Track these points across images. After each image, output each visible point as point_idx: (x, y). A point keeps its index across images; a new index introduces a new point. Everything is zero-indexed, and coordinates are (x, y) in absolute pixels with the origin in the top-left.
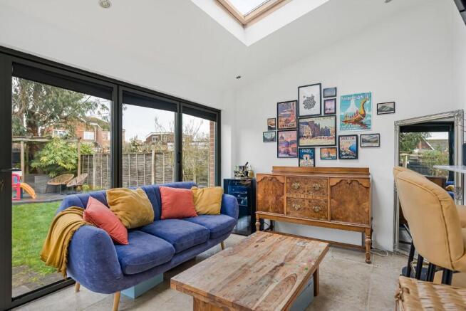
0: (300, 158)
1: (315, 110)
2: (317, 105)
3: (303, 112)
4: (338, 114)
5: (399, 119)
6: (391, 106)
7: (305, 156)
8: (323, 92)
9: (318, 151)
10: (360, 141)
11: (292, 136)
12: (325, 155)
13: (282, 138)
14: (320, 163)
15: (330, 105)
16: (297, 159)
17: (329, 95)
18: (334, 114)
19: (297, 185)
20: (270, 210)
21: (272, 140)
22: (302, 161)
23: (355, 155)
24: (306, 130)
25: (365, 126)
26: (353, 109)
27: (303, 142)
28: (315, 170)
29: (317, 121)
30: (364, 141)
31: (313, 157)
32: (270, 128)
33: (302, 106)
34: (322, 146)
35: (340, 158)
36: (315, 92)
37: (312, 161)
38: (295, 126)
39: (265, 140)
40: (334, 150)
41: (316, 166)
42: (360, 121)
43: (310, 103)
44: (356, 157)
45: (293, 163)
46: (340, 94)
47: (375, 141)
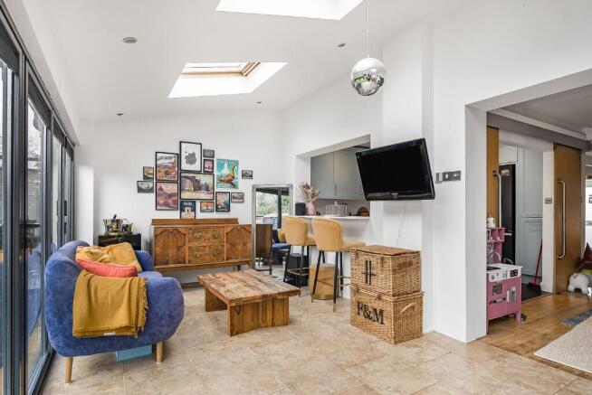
0: (182, 210)
1: (196, 166)
2: (198, 162)
3: (185, 166)
4: (216, 172)
5: (255, 184)
6: (250, 173)
7: (186, 209)
8: (203, 152)
9: (198, 204)
10: (232, 197)
11: (172, 188)
12: (205, 208)
13: (161, 189)
14: (200, 216)
15: (208, 164)
16: (179, 212)
17: (208, 156)
18: (211, 173)
19: (198, 235)
20: (171, 262)
21: (149, 190)
22: (183, 214)
23: (227, 208)
24: (188, 184)
25: (234, 186)
26: (226, 171)
27: (185, 195)
28: (195, 222)
29: (198, 177)
30: (234, 198)
31: (194, 210)
32: (146, 178)
33: (184, 160)
34: (202, 200)
35: (217, 211)
36: (196, 150)
37: (193, 213)
38: (176, 179)
39: (140, 190)
40: (211, 204)
41: (197, 218)
42: (230, 181)
43: (191, 159)
44: (229, 211)
45: (175, 215)
46: (217, 156)
47: (241, 198)
